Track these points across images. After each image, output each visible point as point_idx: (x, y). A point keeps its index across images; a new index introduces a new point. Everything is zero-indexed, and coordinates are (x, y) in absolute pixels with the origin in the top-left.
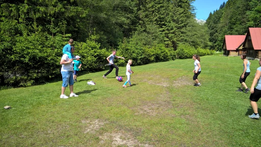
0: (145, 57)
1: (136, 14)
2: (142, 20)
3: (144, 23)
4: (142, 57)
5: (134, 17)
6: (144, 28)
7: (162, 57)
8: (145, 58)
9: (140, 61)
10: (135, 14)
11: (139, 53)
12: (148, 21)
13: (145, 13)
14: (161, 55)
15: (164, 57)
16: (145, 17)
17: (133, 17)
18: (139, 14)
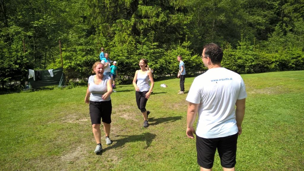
0: (258, 64)
1: (277, 9)
2: (288, 17)
3: (291, 20)
4: (253, 63)
5: (274, 14)
6: (291, 26)
7: (293, 64)
8: (259, 66)
9: (248, 69)
10: (275, 9)
11: (249, 59)
12: (297, 16)
13: (293, 7)
14: (291, 62)
15: (295, 65)
16: (293, 12)
17: (272, 14)
18: (283, 9)
